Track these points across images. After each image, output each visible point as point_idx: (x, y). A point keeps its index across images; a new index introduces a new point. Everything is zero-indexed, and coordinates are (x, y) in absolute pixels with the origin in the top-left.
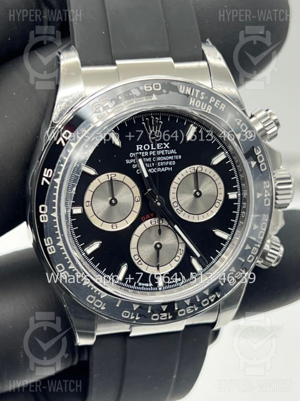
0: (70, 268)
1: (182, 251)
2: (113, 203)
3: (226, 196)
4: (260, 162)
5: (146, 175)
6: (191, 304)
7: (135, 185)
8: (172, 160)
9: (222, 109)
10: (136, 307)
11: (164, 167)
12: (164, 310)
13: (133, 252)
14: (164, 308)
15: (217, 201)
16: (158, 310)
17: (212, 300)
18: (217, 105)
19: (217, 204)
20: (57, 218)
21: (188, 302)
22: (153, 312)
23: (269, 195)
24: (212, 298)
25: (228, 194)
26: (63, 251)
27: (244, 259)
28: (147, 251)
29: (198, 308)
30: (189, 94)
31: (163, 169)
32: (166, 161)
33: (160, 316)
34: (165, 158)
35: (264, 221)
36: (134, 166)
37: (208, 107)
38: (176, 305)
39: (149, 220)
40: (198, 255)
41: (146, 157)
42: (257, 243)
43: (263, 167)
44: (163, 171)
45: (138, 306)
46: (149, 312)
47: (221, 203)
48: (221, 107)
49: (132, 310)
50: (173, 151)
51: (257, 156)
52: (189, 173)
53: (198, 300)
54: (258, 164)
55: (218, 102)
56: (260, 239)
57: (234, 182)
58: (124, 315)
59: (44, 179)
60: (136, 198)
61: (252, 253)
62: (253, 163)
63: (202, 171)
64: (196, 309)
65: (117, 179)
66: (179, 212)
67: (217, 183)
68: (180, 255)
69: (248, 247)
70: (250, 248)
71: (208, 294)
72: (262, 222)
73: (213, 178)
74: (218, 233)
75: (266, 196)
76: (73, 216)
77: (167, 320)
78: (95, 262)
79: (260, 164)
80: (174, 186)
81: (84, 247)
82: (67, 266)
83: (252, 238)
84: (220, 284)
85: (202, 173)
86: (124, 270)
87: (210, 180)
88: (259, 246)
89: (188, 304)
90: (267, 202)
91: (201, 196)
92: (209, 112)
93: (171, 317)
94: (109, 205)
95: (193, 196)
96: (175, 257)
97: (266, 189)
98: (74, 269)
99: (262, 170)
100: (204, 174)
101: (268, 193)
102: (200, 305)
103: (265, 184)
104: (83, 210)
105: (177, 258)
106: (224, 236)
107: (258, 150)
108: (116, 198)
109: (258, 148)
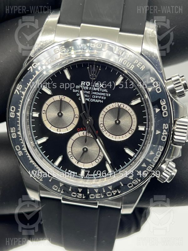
0: (23, 149)
1: (101, 157)
2: (60, 115)
3: (137, 128)
5: (84, 102)
6: (99, 193)
7: (76, 107)
8: (104, 96)
9: (142, 69)
10: (61, 185)
11: (98, 99)
12: (80, 192)
13: (69, 149)
14: (80, 190)
15: (131, 129)
16: (76, 190)
17: (114, 194)
18: (139, 65)
19: (130, 132)
20: (20, 116)
22: (72, 191)
23: (166, 134)
24: (115, 192)
25: (139, 126)
26: (20, 138)
28: (78, 149)
29: (103, 196)
30: (120, 54)
31: (97, 101)
32: (100, 96)
33: (77, 195)
34: (99, 94)
35: (159, 151)
36: (78, 95)
37: (132, 66)
38: (88, 190)
39: (82, 132)
40: (110, 162)
41: (86, 90)
42: (152, 164)
43: (165, 114)
44: (96, 102)
45: (63, 184)
46: (70, 190)
47: (133, 131)
48: (142, 67)
49: (59, 186)
50: (105, 90)
51: (162, 105)
52: (114, 107)
53: (104, 191)
54: (161, 111)
55: (140, 64)
56: (154, 162)
57: (145, 120)
58: (54, 188)
59: (16, 90)
60: (76, 116)
61: (147, 170)
62: (158, 110)
63: (123, 108)
64: (102, 197)
65: (65, 100)
66: (104, 131)
67: (132, 118)
68: (99, 159)
69: (144, 165)
70: (146, 166)
71: (111, 189)
72: (158, 151)
73: (131, 114)
74: (128, 151)
75: (163, 134)
76: (33, 118)
77: (82, 198)
78: (42, 150)
79: (163, 111)
80: (103, 113)
81: (37, 139)
82: (22, 148)
83: (147, 159)
84: (121, 185)
85: (123, 109)
86: (60, 159)
87: (127, 114)
88: (153, 166)
89: (97, 192)
90: (164, 138)
91: (120, 124)
92: (132, 70)
93: (85, 197)
94: (57, 116)
95: (114, 123)
96: (96, 159)
97: (165, 129)
98: (25, 151)
99: (164, 116)
100: (125, 110)
101: (166, 132)
102: (105, 195)
103: (164, 126)
104: (40, 115)
105: (97, 161)
106: (131, 154)
107: (163, 102)
108: (62, 112)
109: (163, 101)
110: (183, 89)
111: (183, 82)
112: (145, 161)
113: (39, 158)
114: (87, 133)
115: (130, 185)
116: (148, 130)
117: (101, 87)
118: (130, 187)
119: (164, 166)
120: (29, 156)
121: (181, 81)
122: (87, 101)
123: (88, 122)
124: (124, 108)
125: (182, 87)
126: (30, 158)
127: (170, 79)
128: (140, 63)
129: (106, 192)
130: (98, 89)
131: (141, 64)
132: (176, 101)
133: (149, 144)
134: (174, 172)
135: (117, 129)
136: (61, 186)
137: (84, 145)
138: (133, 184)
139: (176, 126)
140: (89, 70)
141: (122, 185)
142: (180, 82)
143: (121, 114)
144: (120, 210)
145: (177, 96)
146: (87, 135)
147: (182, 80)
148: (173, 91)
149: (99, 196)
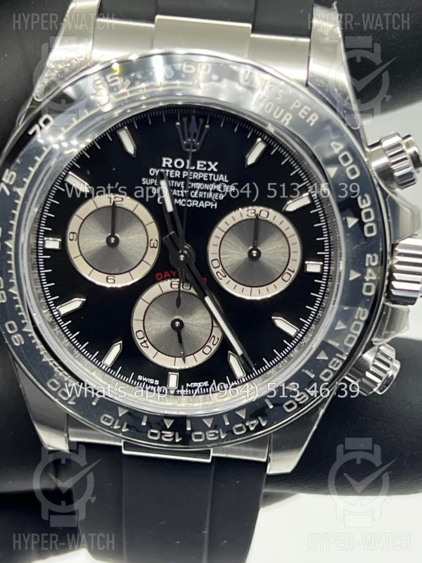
0: (24, 330)
1: (216, 340)
2: (113, 244)
3: (303, 266)
4: (364, 220)
5: (170, 208)
6: (215, 427)
7: (152, 220)
8: (219, 192)
9: (310, 122)
10: (121, 412)
11: (204, 199)
12: (168, 427)
13: (136, 325)
14: (168, 424)
15: (287, 271)
16: (158, 424)
17: (252, 429)
18: (303, 114)
19: (286, 277)
20: (13, 250)
21: (209, 423)
22: (149, 425)
23: (374, 278)
24: (253, 425)
25: (306, 262)
26: (16, 302)
27: (313, 373)
28: (160, 324)
29: (225, 435)
31: (202, 204)
32: (208, 191)
33: (162, 434)
34: (207, 187)
35: (359, 320)
37: (286, 116)
38: (188, 423)
39: (169, 281)
40: (240, 352)
41: (176, 179)
42: (342, 354)
43: (370, 230)
44: (201, 207)
45: (126, 411)
46: (144, 424)
47: (293, 275)
48: (310, 118)
49: (116, 416)
50: (221, 177)
51: (362, 210)
52: (245, 217)
53: (227, 424)
54: (361, 224)
55: (306, 110)
56: (346, 348)
57: (321, 246)
58: (104, 420)
59: (2, 185)
60: (152, 242)
61: (331, 367)
62: (352, 222)
64: (223, 437)
65: (124, 206)
66: (221, 277)
67: (290, 243)
68: (212, 346)
69: (322, 356)
70: (327, 358)
71: (244, 417)
72: (355, 320)
73: (285, 232)
74: (281, 323)
75: (367, 278)
76: (46, 251)
77: (174, 442)
78: (72, 329)
79: (364, 224)
80: (217, 234)
81: (57, 303)
82: (21, 326)
83: (330, 342)
84: (268, 407)
85: (267, 221)
86: (116, 350)
87: (278, 235)
88: (345, 358)
89: (209, 426)
90: (369, 289)
91: (261, 259)
92: (286, 125)
93: (181, 439)
94: (106, 244)
95: (247, 256)
96: (204, 347)
97: (370, 266)
98: (30, 333)
99: (368, 235)
100: (271, 223)
101: (373, 274)
102: (229, 432)
103: (369, 259)
104: (63, 244)
105: (207, 350)
106: (290, 329)
107: (364, 201)
108: (117, 235)
109: (365, 198)
110: (411, 168)
111: (410, 151)
112: (324, 346)
113: (66, 350)
114: (181, 284)
115: (290, 406)
116: (329, 270)
117: (212, 170)
118: (289, 411)
119: (369, 357)
120: (40, 346)
121: (404, 147)
122: (177, 205)
123: (182, 257)
124: (269, 219)
125: (409, 162)
126: (43, 352)
127: (379, 143)
128: (306, 107)
129: (232, 424)
130: (205, 176)
131: (309, 110)
132: (394, 196)
133: (334, 304)
134: (394, 368)
135: (253, 270)
136: (120, 415)
137: (175, 314)
138: (297, 402)
139: (397, 257)
140: (179, 130)
141: (271, 407)
142: (402, 152)
143: (261, 234)
144: (265, 465)
145: (395, 184)
146: (181, 288)
147: (408, 145)
148: (386, 173)
149: (216, 435)
